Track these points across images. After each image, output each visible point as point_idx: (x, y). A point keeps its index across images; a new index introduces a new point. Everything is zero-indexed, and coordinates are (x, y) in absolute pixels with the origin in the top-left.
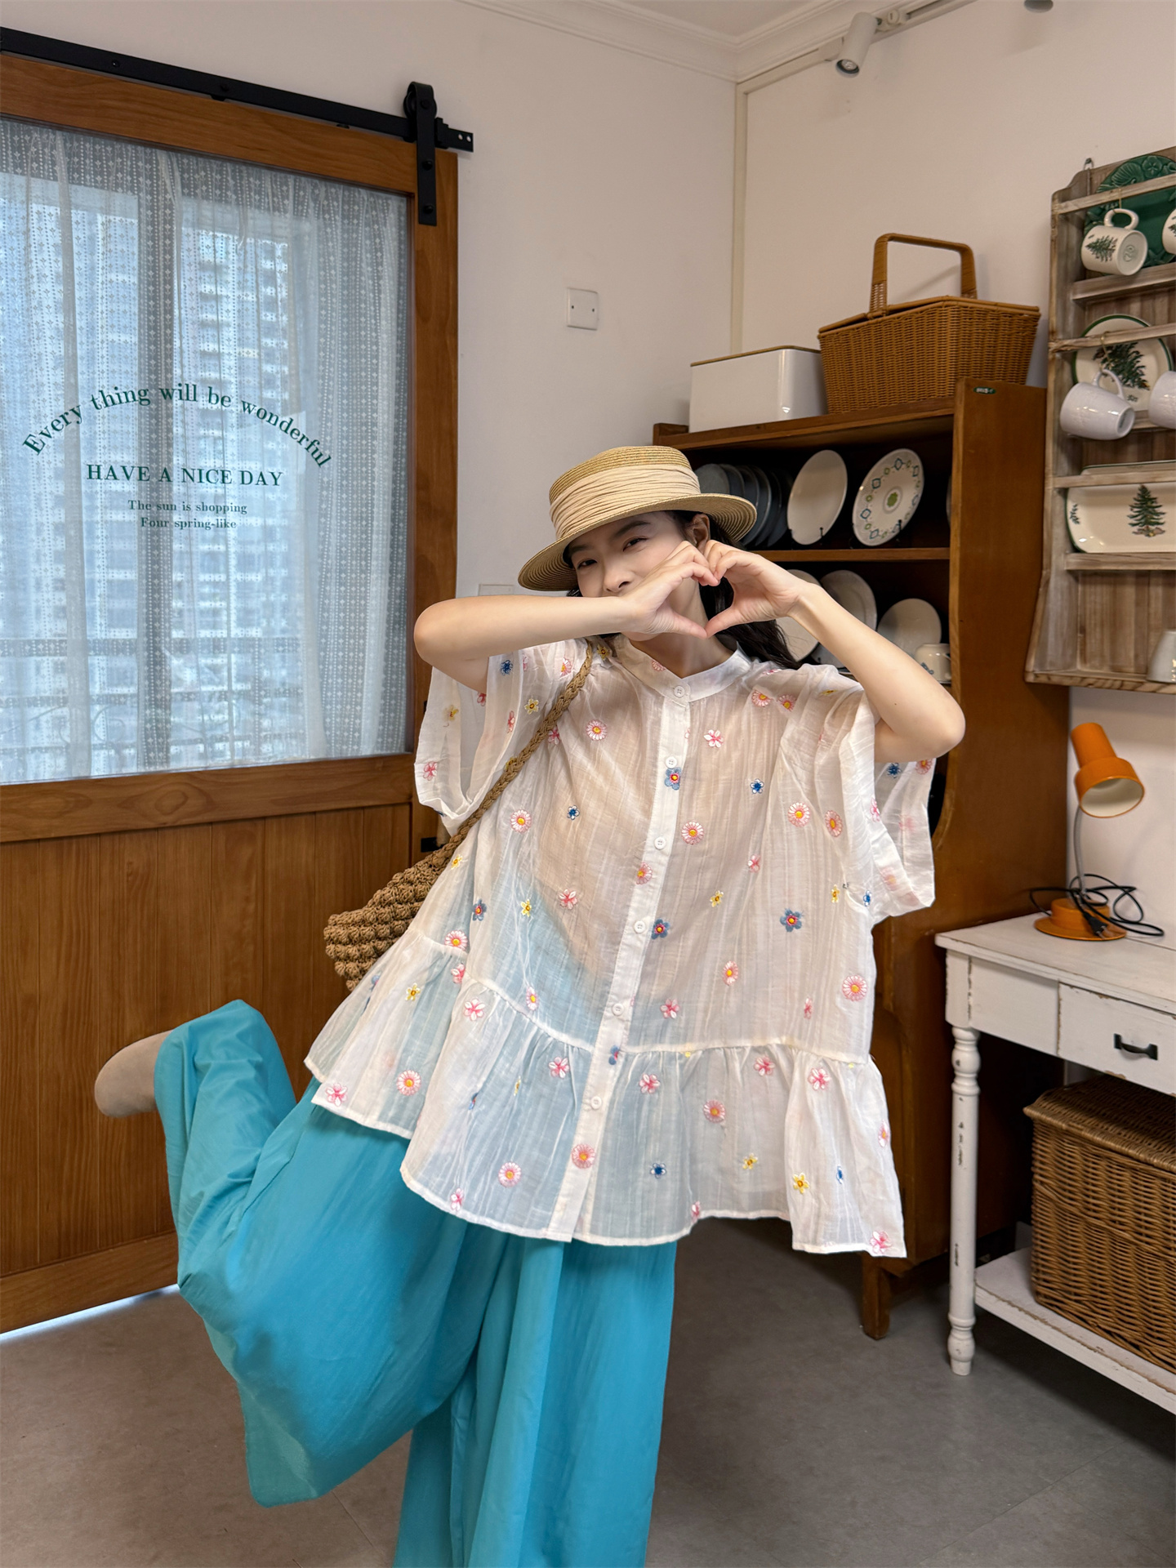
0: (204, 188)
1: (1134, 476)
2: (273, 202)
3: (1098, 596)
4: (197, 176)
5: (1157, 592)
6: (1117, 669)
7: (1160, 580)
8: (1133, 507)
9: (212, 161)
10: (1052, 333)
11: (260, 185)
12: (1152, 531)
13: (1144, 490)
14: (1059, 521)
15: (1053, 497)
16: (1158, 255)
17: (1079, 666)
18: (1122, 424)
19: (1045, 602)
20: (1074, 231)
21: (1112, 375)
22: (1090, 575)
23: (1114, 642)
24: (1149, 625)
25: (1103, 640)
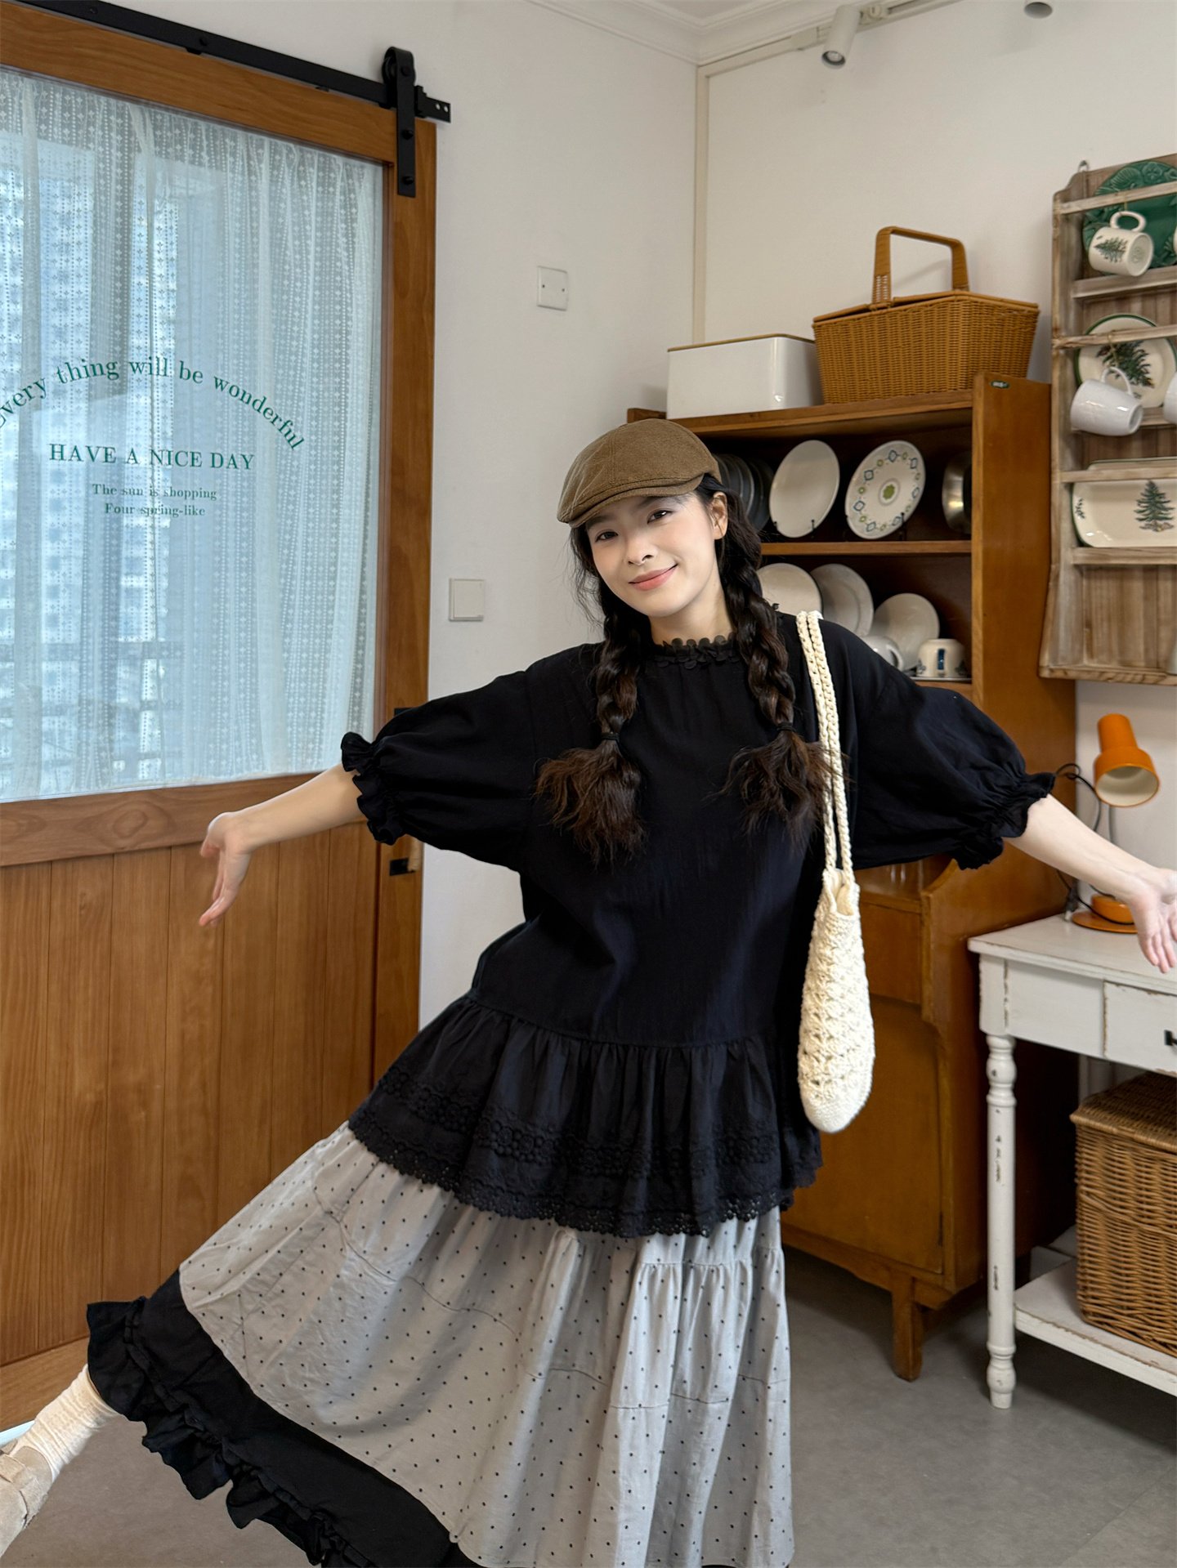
0: (179, 147)
1: (1146, 472)
2: (249, 165)
3: (1104, 590)
4: (169, 134)
5: (1166, 586)
6: (1126, 664)
7: (1169, 575)
8: (1140, 502)
9: (188, 119)
10: (1055, 329)
11: (235, 147)
12: (1160, 526)
13: (1152, 486)
14: (1065, 516)
15: (1061, 491)
16: (1164, 257)
17: (1088, 661)
18: (1133, 421)
19: (1056, 596)
20: (1076, 231)
21: (1119, 371)
22: (1097, 569)
23: (1122, 635)
24: (1158, 620)
25: (1109, 636)
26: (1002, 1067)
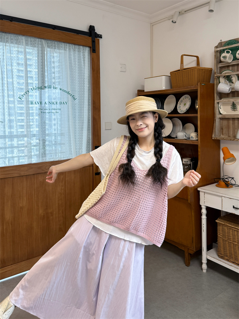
1: (232, 100)
3: (225, 123)
4: (50, 44)
5: (236, 122)
6: (229, 136)
7: (237, 119)
8: (231, 106)
9: (53, 41)
10: (215, 73)
11: (62, 46)
12: (235, 110)
13: (233, 102)
15: (216, 104)
16: (235, 58)
17: (222, 136)
18: (229, 90)
19: (215, 124)
20: (219, 54)
21: (227, 81)
22: (224, 119)
23: (228, 131)
24: (235, 128)
25: (226, 131)
26: (204, 211)
